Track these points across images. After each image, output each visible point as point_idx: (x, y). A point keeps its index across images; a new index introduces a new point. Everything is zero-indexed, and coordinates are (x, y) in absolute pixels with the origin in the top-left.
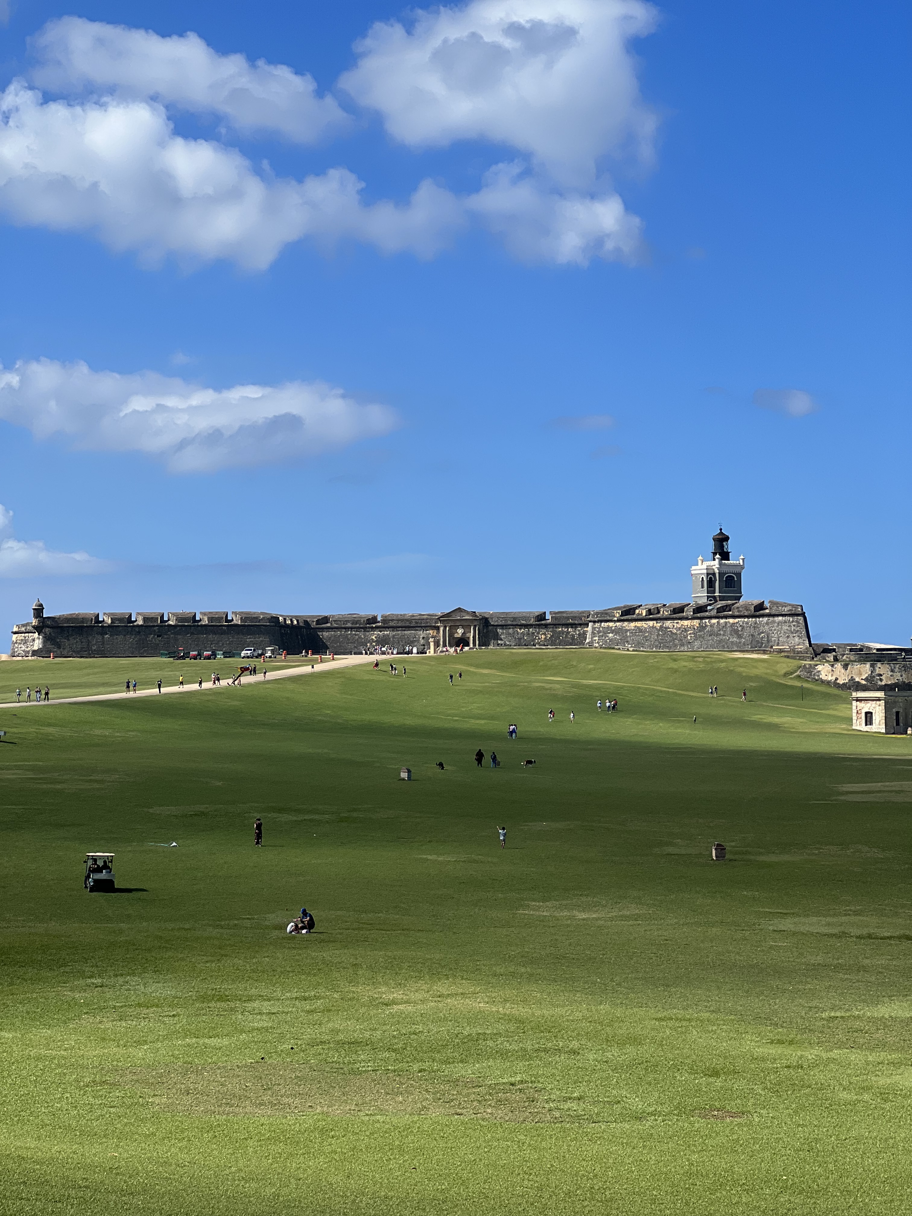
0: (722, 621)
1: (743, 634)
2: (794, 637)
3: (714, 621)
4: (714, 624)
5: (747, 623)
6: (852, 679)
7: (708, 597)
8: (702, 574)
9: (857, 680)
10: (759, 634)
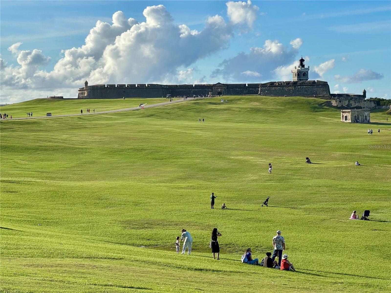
0: (302, 87)
1: (308, 91)
2: (324, 92)
3: (299, 87)
4: (299, 88)
5: (310, 88)
6: (342, 105)
7: (298, 79)
8: (296, 72)
9: (344, 106)
10: (313, 91)
